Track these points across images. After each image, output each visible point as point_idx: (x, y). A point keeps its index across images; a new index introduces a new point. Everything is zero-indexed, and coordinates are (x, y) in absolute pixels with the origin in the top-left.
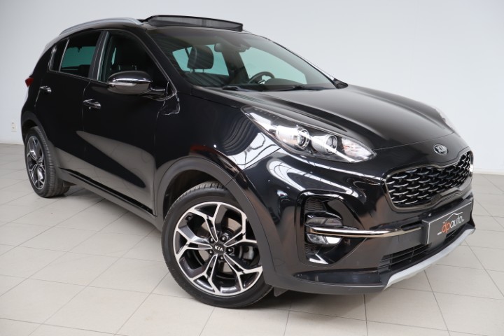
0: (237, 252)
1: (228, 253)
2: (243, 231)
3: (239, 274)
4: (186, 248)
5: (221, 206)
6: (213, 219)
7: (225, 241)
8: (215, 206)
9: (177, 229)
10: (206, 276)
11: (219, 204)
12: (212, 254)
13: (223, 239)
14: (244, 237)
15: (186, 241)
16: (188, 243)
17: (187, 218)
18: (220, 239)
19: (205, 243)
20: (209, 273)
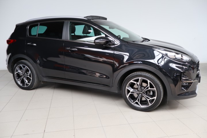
0: (147, 93)
1: (144, 93)
2: (149, 86)
3: (148, 100)
4: (130, 93)
5: (141, 79)
6: (138, 83)
7: (143, 90)
8: (139, 79)
9: (127, 88)
10: (138, 102)
11: (140, 78)
12: (139, 95)
13: (142, 89)
14: (149, 88)
15: (130, 91)
16: (131, 92)
17: (129, 84)
18: (141, 89)
19: (136, 91)
20: (138, 101)
